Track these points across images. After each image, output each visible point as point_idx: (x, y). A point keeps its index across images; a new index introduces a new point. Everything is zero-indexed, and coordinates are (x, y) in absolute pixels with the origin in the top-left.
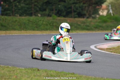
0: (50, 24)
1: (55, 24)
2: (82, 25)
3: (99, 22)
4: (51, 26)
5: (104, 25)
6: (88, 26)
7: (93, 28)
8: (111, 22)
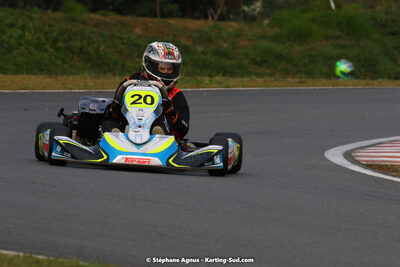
0: (55, 41)
1: (76, 44)
2: (199, 49)
3: (276, 39)
4: (58, 49)
5: (297, 49)
6: (225, 55)
7: (246, 62)
8: (327, 38)
